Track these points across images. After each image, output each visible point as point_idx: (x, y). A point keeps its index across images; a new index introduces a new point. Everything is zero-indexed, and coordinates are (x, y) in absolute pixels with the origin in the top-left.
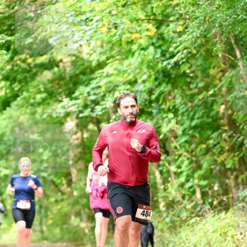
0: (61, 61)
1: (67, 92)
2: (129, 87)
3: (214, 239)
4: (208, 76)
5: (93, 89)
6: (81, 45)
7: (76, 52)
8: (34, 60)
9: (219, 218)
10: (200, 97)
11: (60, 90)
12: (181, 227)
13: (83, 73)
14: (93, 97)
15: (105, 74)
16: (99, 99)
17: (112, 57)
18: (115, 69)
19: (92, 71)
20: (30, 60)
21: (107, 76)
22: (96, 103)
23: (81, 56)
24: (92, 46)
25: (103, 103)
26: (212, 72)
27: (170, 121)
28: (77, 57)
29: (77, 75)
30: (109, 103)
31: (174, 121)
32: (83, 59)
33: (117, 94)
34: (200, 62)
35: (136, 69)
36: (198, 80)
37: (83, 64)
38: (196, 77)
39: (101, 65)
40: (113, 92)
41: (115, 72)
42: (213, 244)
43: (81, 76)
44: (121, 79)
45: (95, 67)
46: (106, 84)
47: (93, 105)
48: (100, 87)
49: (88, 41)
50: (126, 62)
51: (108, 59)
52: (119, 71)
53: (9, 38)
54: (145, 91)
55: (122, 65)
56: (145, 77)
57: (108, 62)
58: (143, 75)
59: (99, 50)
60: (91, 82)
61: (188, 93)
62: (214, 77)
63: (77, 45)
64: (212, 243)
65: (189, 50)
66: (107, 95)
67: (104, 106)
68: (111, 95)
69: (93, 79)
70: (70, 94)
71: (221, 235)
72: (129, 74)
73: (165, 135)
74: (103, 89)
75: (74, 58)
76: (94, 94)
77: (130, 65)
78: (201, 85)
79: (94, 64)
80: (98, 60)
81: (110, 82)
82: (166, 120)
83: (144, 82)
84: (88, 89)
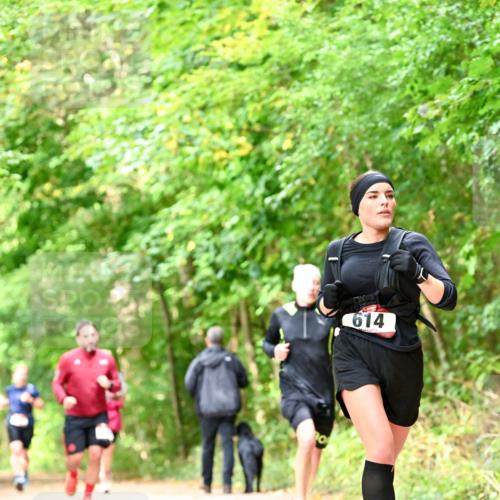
0: (105, 194)
1: (114, 242)
2: (209, 234)
3: (339, 469)
4: (331, 218)
5: (155, 238)
6: (136, 170)
7: (128, 181)
8: (64, 193)
9: (348, 436)
10: (320, 249)
11: (104, 240)
12: (289, 449)
13: (140, 213)
14: (154, 251)
15: (173, 216)
16: (165, 253)
17: (185, 188)
18: (190, 208)
19: (153, 210)
20: (57, 193)
21: (178, 217)
22: (159, 259)
23: (136, 186)
24: (153, 170)
25: (170, 259)
26: (338, 211)
27: (272, 287)
28: (131, 188)
29: (129, 217)
30: (178, 260)
31: (278, 288)
32: (138, 191)
33: (191, 246)
34: (319, 195)
35: (221, 206)
36: (317, 224)
37: (139, 200)
38: (313, 219)
39: (167, 201)
40: (184, 243)
41: (189, 212)
42: (339, 475)
43: (136, 218)
44: (197, 222)
45: (157, 204)
46: (176, 230)
47: (154, 263)
48: (164, 235)
49: (147, 162)
50: (206, 197)
51: (178, 191)
52: (195, 211)
53: (25, 157)
54: (237, 242)
55: (199, 200)
56: (235, 220)
57: (178, 196)
58: (232, 216)
59: (164, 177)
60: (152, 226)
61: (302, 243)
62: (340, 220)
63: (130, 169)
64: (336, 474)
65: (305, 180)
66: (176, 246)
67: (172, 265)
68: (183, 246)
69: (153, 222)
70: (119, 245)
71: (350, 461)
72: (210, 215)
73: (266, 309)
74: (170, 238)
75: (125, 190)
76: (157, 245)
77: (212, 201)
78: (321, 231)
79: (156, 198)
80: (162, 194)
81: (181, 227)
82: (268, 287)
83: (233, 227)
84: (147, 238)
